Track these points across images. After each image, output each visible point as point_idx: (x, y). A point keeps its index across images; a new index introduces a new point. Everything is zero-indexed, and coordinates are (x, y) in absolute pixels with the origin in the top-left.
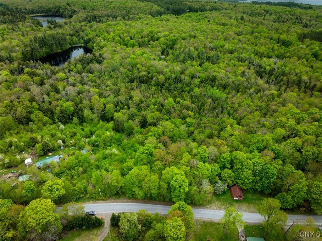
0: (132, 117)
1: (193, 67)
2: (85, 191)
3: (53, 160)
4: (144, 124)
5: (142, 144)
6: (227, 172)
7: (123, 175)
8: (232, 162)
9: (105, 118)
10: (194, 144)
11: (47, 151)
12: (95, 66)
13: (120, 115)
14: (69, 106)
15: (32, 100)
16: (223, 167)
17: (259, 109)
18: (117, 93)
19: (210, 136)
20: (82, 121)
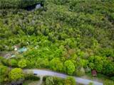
0: (55, 35)
1: (82, 15)
2: (35, 64)
3: (25, 50)
4: (60, 39)
5: (58, 47)
6: (92, 64)
7: (49, 60)
8: (94, 60)
9: (45, 34)
10: (79, 50)
11: (22, 46)
12: (44, 12)
13: (51, 34)
14: (32, 28)
15: (19, 25)
16: (90, 61)
17: (108, 36)
18: (51, 24)
19: (86, 47)
20: (37, 35)
